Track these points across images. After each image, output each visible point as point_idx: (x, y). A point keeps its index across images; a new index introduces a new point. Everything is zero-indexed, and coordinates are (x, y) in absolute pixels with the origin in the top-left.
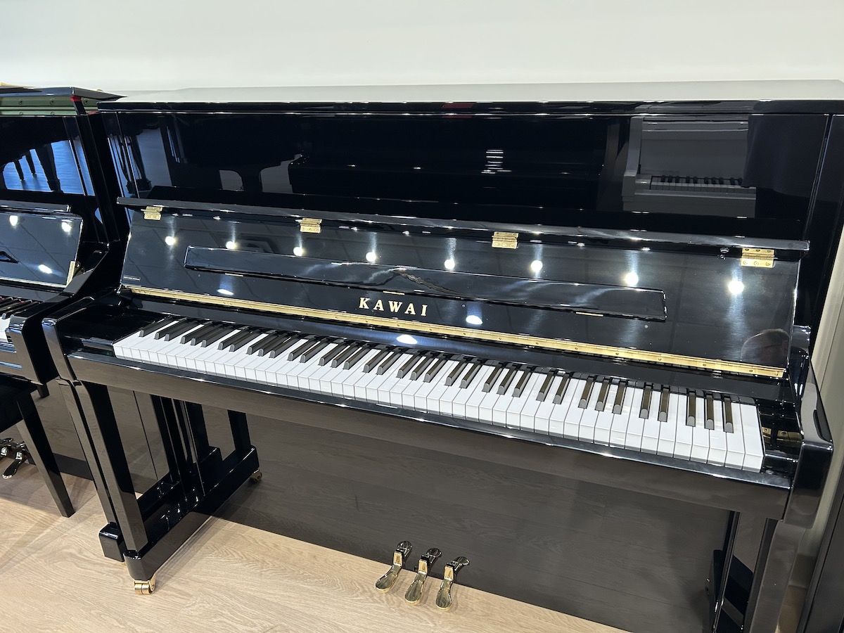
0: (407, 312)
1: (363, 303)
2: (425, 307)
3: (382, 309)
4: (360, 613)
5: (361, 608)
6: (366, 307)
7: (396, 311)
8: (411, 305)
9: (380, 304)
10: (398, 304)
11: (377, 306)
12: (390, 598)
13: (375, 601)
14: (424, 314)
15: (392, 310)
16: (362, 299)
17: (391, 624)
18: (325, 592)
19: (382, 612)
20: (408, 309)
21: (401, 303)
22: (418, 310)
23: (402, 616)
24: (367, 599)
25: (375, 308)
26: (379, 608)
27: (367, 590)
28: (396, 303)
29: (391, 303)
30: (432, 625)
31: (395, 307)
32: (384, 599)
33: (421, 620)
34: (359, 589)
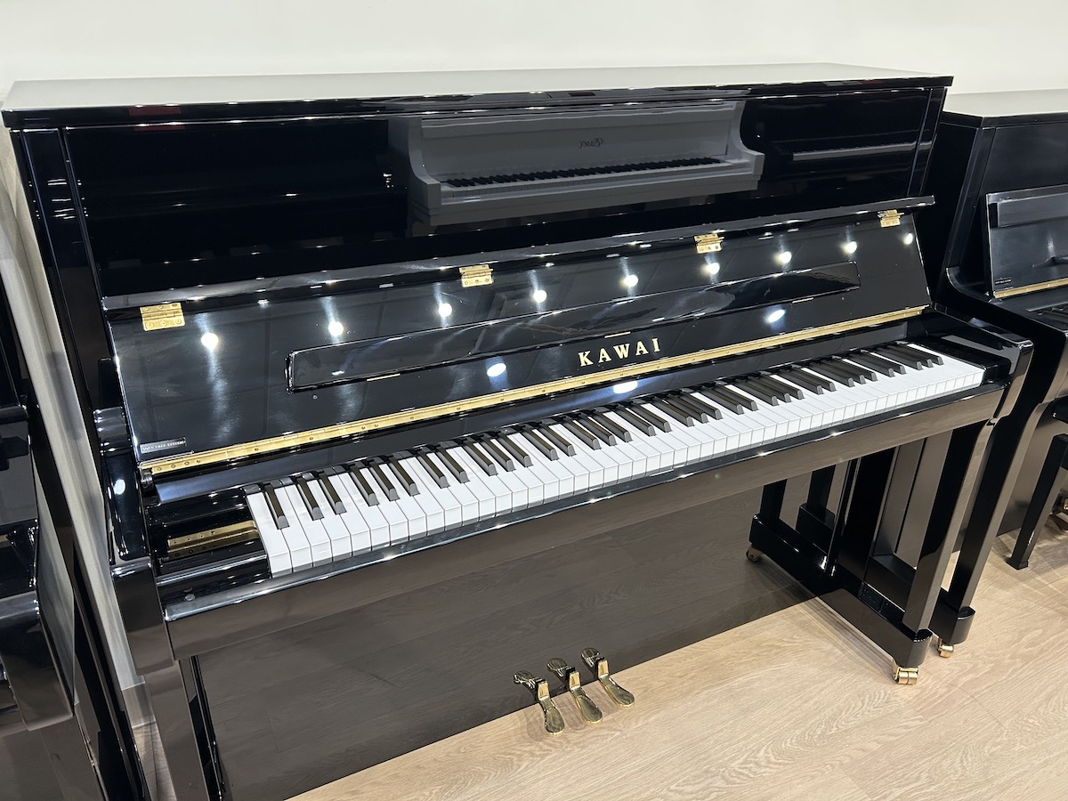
0: (638, 354)
1: (584, 359)
2: (655, 341)
3: (608, 359)
4: (544, 777)
5: (539, 773)
6: (590, 363)
7: (626, 356)
8: (640, 344)
9: (604, 353)
10: (625, 347)
11: (601, 357)
12: (551, 742)
13: (543, 757)
14: (657, 349)
15: (621, 357)
16: (581, 354)
17: (584, 762)
18: (482, 790)
19: (562, 759)
20: (638, 350)
21: (627, 345)
22: (648, 346)
23: (583, 747)
24: (533, 761)
25: (601, 361)
26: (554, 759)
27: (520, 752)
28: (622, 346)
29: (616, 348)
30: (618, 733)
31: (623, 352)
32: (546, 747)
33: (604, 737)
34: (512, 760)
